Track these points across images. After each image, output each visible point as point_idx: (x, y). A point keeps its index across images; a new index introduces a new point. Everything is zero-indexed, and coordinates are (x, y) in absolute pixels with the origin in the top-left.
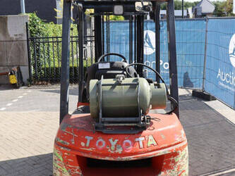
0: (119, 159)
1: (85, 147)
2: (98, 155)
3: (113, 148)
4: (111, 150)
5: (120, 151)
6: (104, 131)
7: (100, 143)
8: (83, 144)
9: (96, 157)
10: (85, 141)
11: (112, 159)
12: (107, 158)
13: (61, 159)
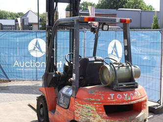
0: (130, 103)
1: (111, 100)
2: (119, 102)
3: (126, 98)
4: (126, 99)
5: (129, 99)
6: (121, 90)
7: (119, 96)
8: (109, 98)
9: (118, 104)
10: (110, 97)
11: (127, 103)
12: (124, 104)
13: (95, 109)
